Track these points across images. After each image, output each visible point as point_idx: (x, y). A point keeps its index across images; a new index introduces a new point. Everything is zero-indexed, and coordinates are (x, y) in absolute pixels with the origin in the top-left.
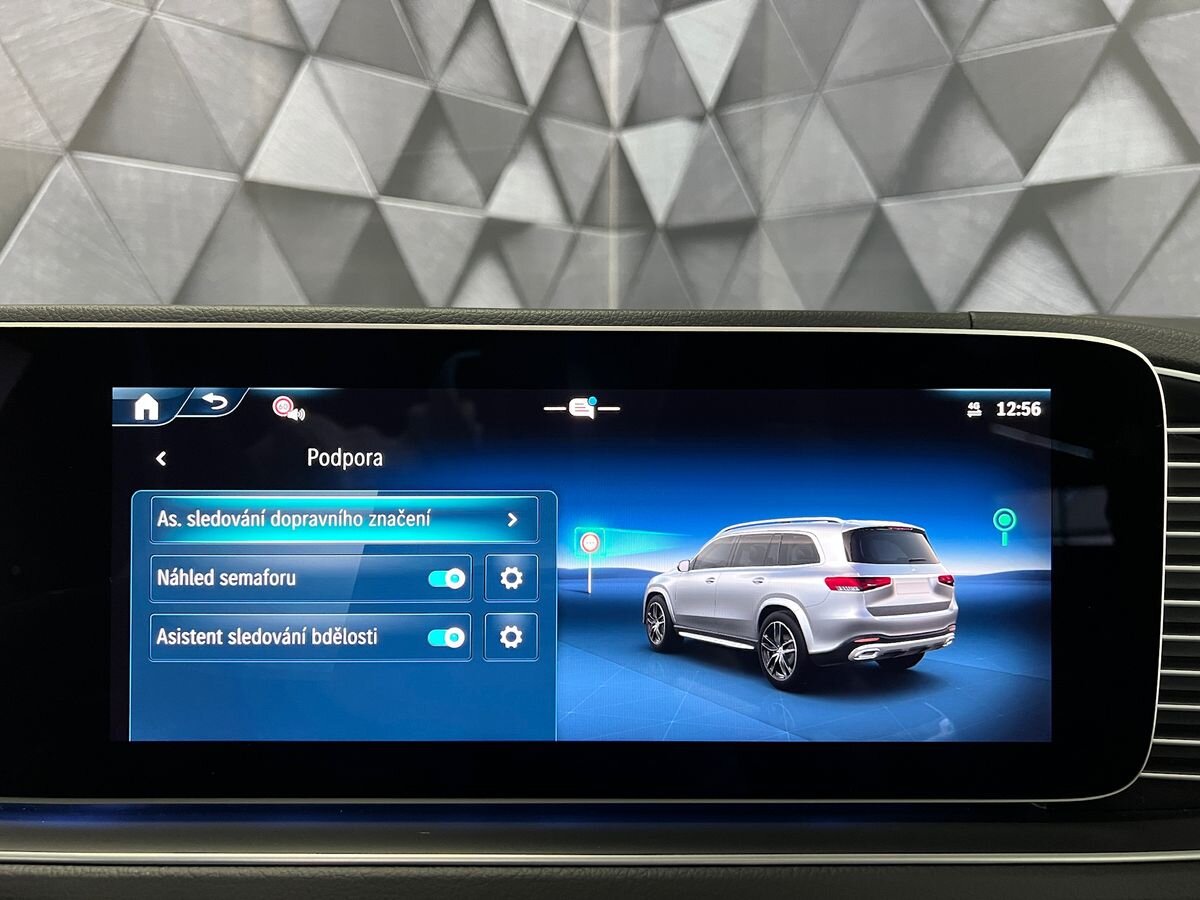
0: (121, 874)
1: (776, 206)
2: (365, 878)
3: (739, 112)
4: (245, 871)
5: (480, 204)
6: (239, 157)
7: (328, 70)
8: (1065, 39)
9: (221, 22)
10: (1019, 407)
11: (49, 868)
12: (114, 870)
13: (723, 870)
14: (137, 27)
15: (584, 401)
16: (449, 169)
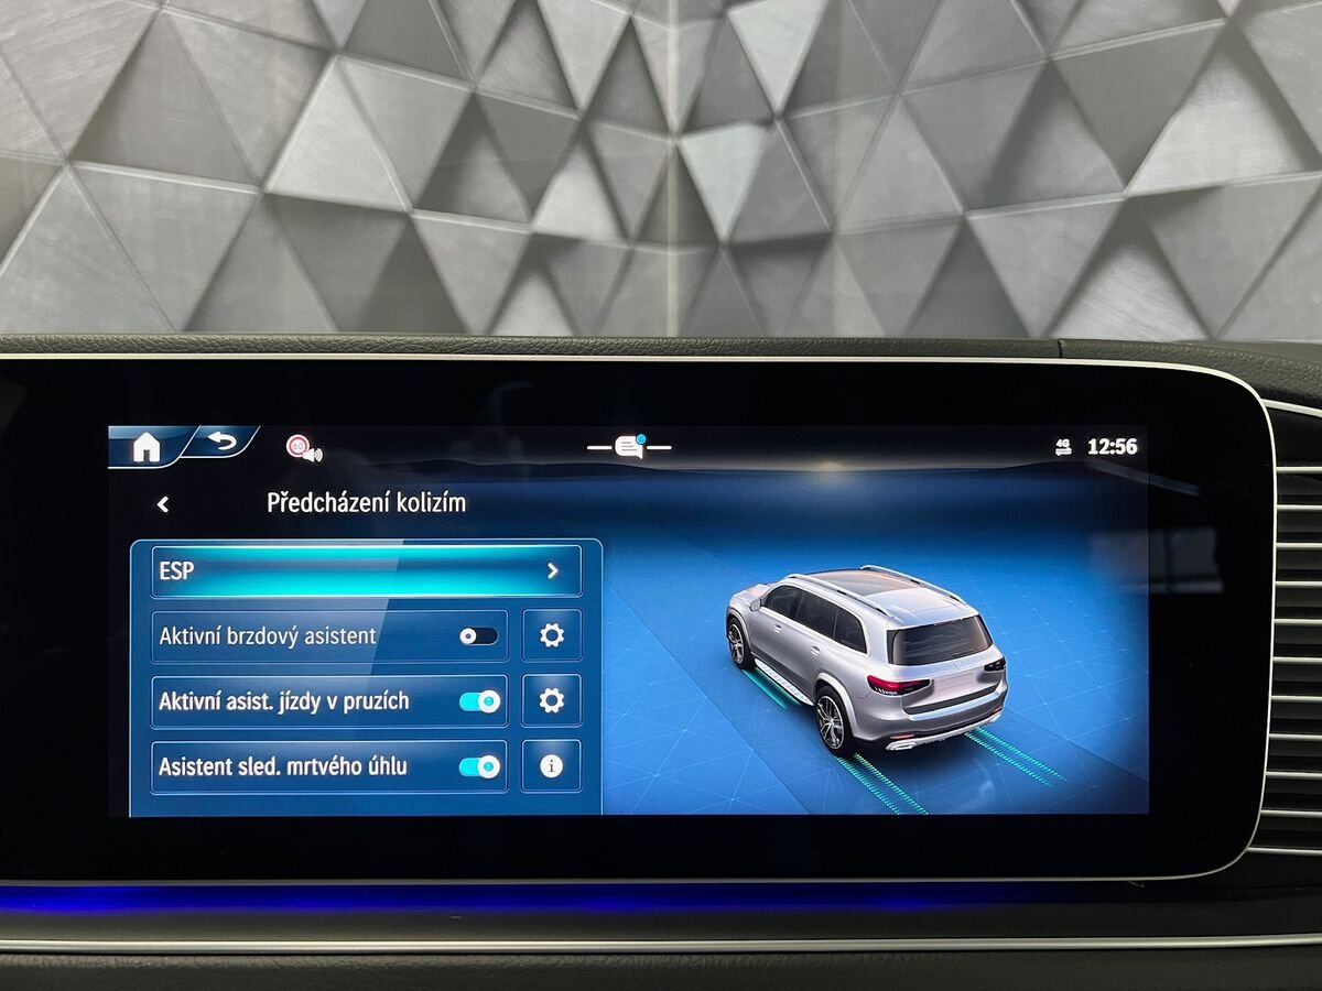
0: (121, 965)
1: (851, 221)
2: (391, 968)
3: (810, 115)
4: (257, 960)
5: (525, 219)
6: (258, 168)
7: (356, 70)
8: (1171, 34)
9: (238, 18)
10: (1112, 444)
11: (40, 959)
12: (111, 961)
13: (786, 957)
14: (145, 23)
15: (632, 439)
16: (490, 179)
